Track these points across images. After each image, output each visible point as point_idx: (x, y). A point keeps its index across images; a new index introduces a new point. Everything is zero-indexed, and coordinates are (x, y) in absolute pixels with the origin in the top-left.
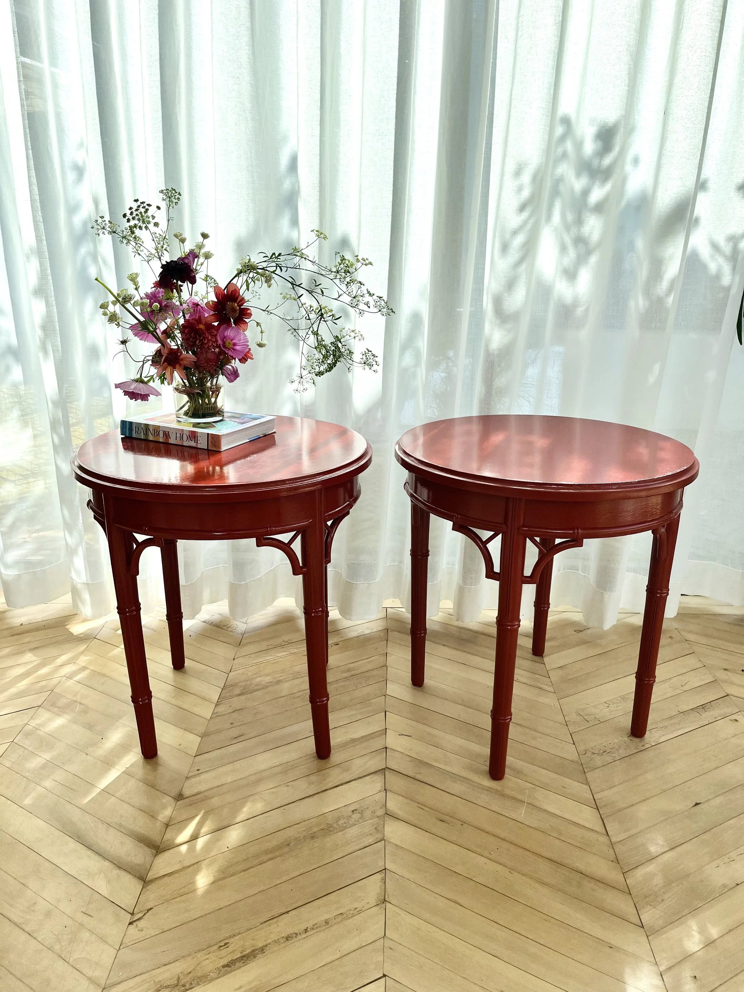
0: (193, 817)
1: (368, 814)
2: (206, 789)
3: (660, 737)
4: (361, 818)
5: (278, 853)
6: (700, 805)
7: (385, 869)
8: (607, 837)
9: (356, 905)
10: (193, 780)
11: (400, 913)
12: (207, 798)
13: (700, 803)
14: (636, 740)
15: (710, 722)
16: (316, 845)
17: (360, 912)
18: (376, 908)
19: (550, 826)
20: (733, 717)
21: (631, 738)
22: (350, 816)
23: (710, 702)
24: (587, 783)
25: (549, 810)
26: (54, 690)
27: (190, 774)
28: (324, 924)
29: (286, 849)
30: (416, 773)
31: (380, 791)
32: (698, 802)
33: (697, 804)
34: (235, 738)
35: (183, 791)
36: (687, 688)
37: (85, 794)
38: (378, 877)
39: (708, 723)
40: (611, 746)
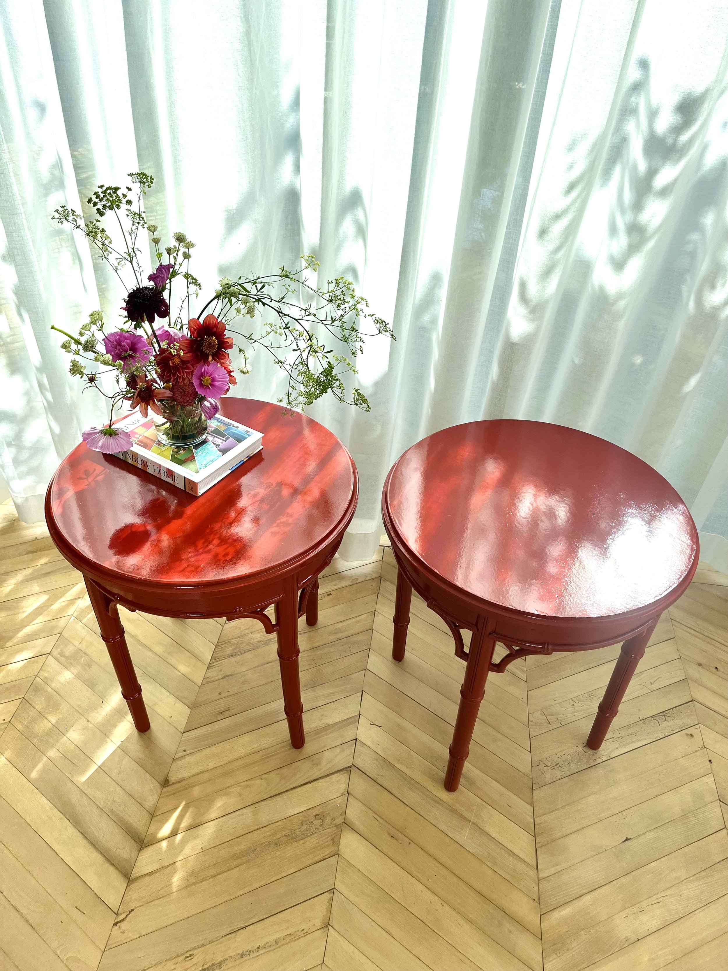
0: (176, 809)
1: (328, 820)
2: (190, 775)
3: (613, 750)
4: (321, 825)
5: (244, 859)
6: (630, 841)
7: (334, 889)
8: (536, 871)
9: (303, 927)
10: (179, 763)
11: (339, 938)
12: (190, 787)
13: (630, 839)
14: (590, 752)
15: (666, 735)
16: (278, 853)
17: (307, 934)
18: (320, 931)
19: (488, 852)
20: (688, 731)
21: (585, 749)
22: (312, 822)
23: (672, 708)
24: (532, 804)
25: (490, 834)
26: (62, 634)
27: (178, 755)
28: (274, 943)
29: (252, 856)
30: (378, 775)
31: (343, 794)
32: (629, 837)
33: (627, 839)
34: (221, 713)
35: (169, 775)
36: (655, 686)
37: (83, 771)
38: (327, 896)
39: (664, 736)
40: (564, 758)
